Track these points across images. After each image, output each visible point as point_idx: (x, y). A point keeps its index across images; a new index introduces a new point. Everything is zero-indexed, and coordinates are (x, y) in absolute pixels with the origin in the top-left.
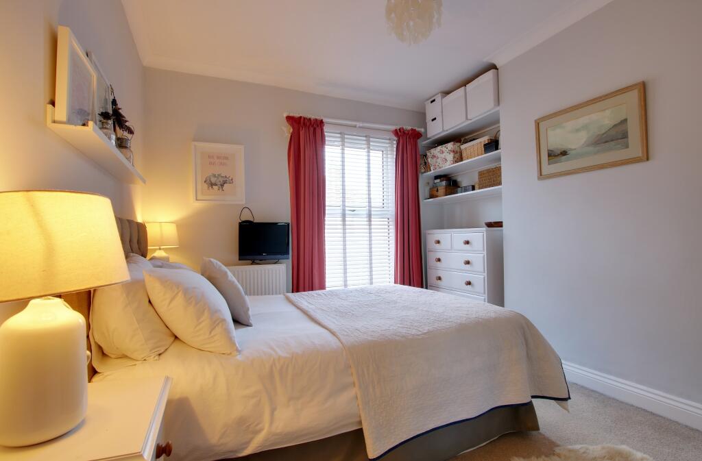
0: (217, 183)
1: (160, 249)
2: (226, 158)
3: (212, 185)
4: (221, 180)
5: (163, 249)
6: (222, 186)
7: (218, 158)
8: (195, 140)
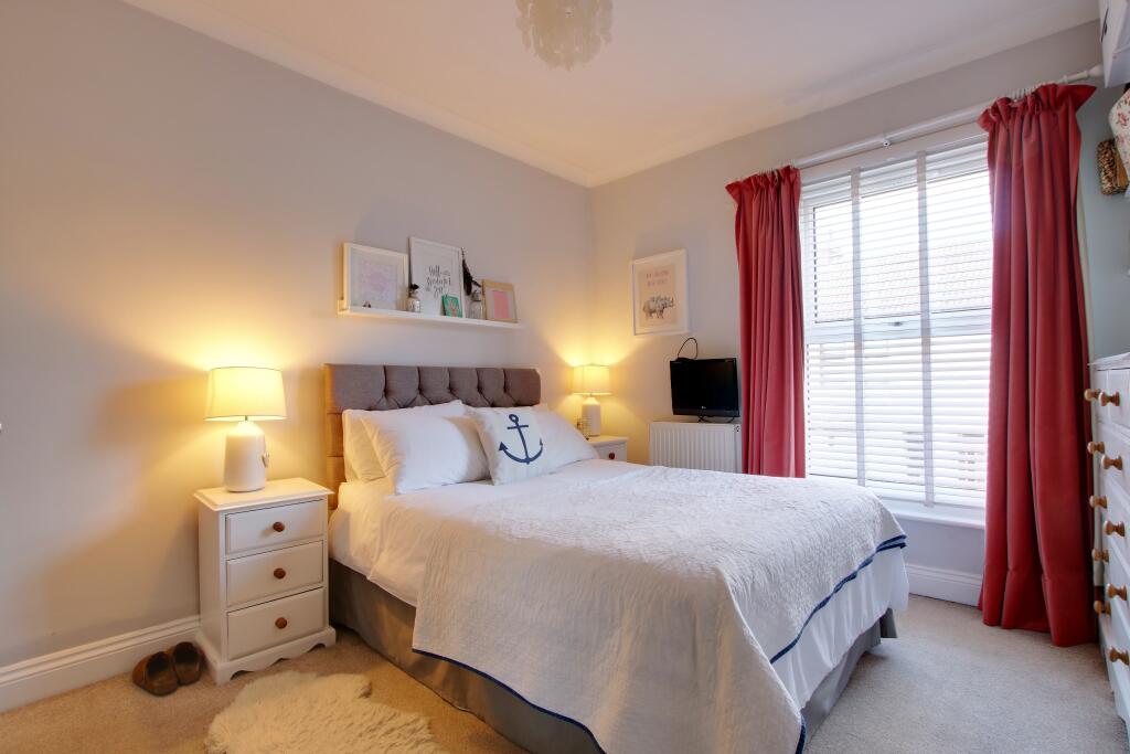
0: (656, 309)
1: (591, 396)
2: (666, 273)
3: (651, 312)
4: (660, 303)
5: (595, 396)
6: (662, 311)
7: (657, 274)
8: (634, 259)
